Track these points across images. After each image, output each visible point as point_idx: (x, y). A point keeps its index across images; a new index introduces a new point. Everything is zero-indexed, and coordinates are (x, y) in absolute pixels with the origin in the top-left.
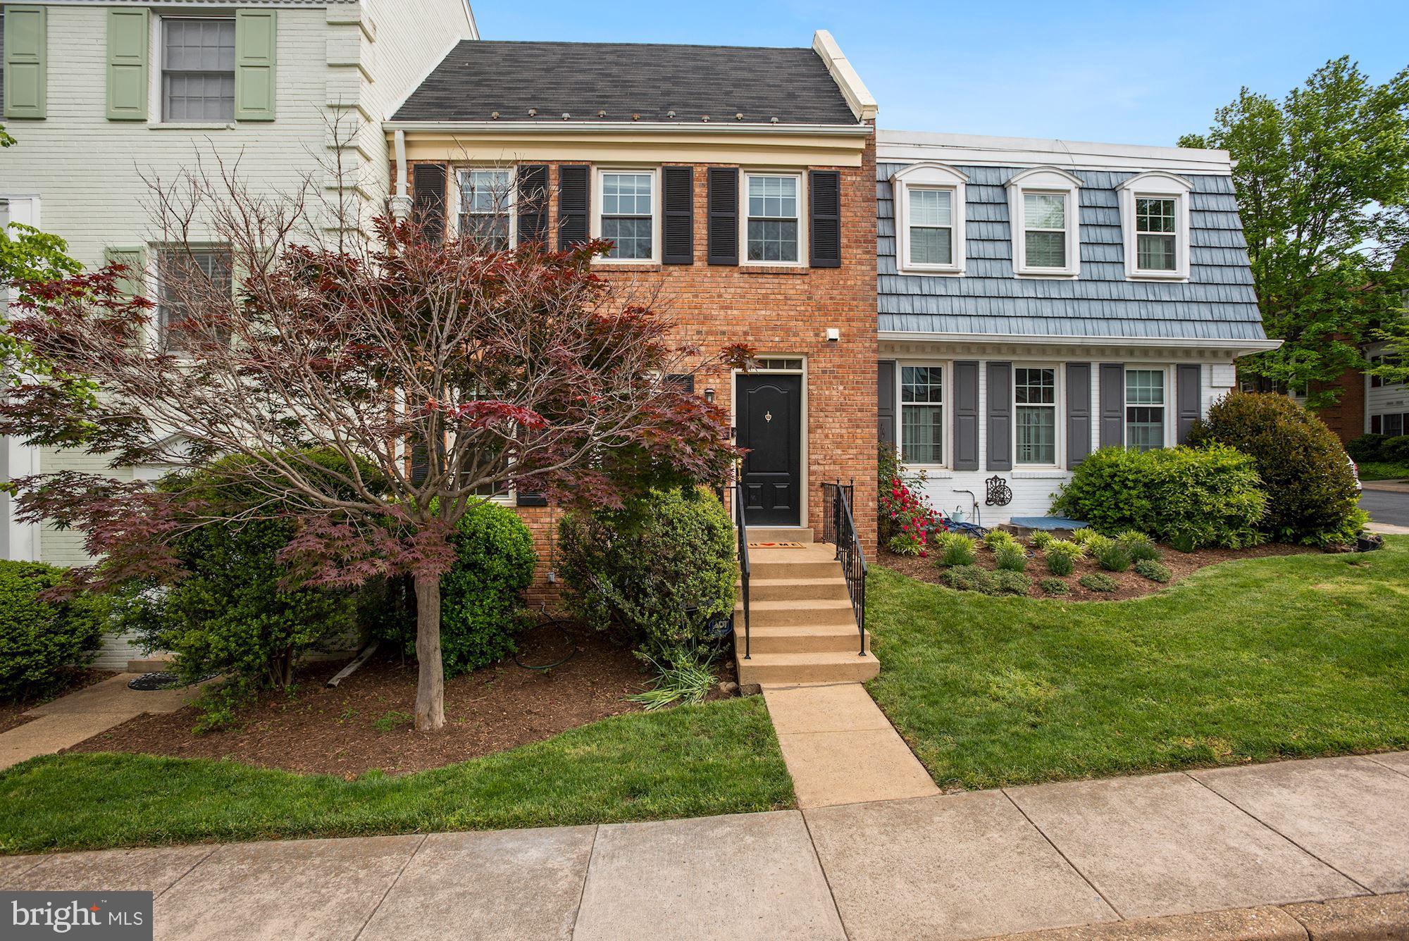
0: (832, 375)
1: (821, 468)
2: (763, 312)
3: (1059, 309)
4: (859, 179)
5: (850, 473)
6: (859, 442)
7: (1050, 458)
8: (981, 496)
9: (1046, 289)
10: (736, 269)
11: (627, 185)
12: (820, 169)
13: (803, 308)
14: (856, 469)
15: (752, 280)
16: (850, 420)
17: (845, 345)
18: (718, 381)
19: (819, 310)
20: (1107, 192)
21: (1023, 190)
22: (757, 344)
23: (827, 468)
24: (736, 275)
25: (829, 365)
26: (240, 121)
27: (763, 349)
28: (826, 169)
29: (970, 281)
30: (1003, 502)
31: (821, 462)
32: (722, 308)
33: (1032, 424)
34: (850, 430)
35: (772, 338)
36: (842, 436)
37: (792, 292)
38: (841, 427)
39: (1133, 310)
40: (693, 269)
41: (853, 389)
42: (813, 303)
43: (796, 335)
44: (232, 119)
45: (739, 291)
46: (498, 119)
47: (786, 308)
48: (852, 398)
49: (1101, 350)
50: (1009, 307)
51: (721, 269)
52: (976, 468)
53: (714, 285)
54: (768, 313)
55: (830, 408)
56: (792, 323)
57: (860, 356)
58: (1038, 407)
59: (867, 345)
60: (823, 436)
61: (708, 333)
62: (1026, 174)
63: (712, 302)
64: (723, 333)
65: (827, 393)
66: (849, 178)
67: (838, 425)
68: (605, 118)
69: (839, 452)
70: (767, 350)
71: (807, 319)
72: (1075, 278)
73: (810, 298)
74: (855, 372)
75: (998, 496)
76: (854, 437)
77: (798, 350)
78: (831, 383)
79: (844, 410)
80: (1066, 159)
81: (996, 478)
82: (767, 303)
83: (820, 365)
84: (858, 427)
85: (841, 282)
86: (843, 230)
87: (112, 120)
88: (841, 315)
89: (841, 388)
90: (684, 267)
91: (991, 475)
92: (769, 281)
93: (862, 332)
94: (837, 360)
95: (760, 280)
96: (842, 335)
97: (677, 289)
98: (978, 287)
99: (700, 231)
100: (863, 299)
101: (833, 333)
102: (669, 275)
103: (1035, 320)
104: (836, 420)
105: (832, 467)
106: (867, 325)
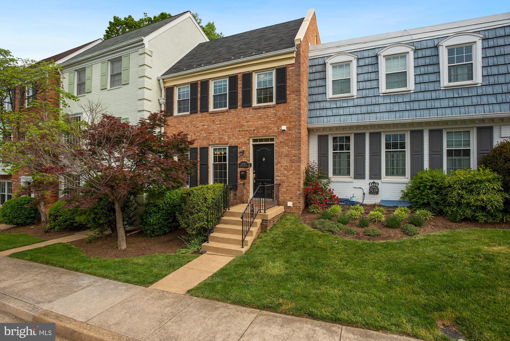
0: (284, 143)
1: (279, 178)
2: (260, 122)
3: (402, 106)
4: (294, 68)
5: (290, 180)
6: (294, 168)
7: (404, 174)
8: (367, 190)
9: (396, 98)
10: (251, 108)
11: (220, 84)
12: (280, 67)
13: (273, 119)
14: (292, 179)
15: (256, 111)
16: (290, 160)
17: (288, 132)
18: (245, 147)
19: (279, 119)
20: (432, 49)
21: (384, 56)
22: (258, 133)
23: (282, 178)
24: (251, 110)
25: (282, 140)
26: (123, 85)
27: (260, 135)
28: (282, 67)
29: (359, 99)
30: (377, 193)
31: (279, 176)
32: (246, 122)
33: (395, 159)
34: (290, 164)
35: (263, 131)
36: (287, 166)
37: (270, 114)
38: (287, 163)
39: (445, 103)
40: (238, 109)
41: (291, 148)
42: (277, 117)
43: (271, 129)
44: (121, 85)
45: (252, 115)
46: (186, 70)
47: (268, 120)
48: (291, 151)
49: (428, 123)
50: (376, 109)
51: (246, 108)
52: (364, 178)
53: (244, 114)
54: (261, 122)
55: (283, 156)
56: (270, 125)
57: (294, 135)
58: (398, 151)
59: (297, 131)
60: (280, 166)
61: (242, 131)
62: (387, 48)
63: (244, 120)
64: (247, 131)
65: (282, 150)
66: (290, 68)
67: (286, 162)
68: (214, 63)
69: (286, 172)
70: (261, 135)
71: (275, 123)
72: (412, 91)
73: (276, 115)
74: (292, 142)
75: (374, 190)
76: (292, 166)
77: (272, 135)
78: (283, 146)
79: (288, 156)
80: (409, 38)
81: (374, 182)
82: (261, 119)
83: (279, 140)
84: (293, 162)
85: (287, 108)
86: (288, 88)
87: (102, 90)
88: (287, 120)
89: (287, 148)
90: (235, 109)
91: (372, 181)
92: (262, 110)
93: (295, 126)
94: (286, 138)
95: (259, 111)
96: (287, 128)
97: (233, 117)
98: (362, 102)
99: (240, 96)
100: (295, 114)
101: (284, 128)
102: (231, 112)
103: (390, 113)
104: (285, 160)
105: (283, 178)
106: (297, 124)
